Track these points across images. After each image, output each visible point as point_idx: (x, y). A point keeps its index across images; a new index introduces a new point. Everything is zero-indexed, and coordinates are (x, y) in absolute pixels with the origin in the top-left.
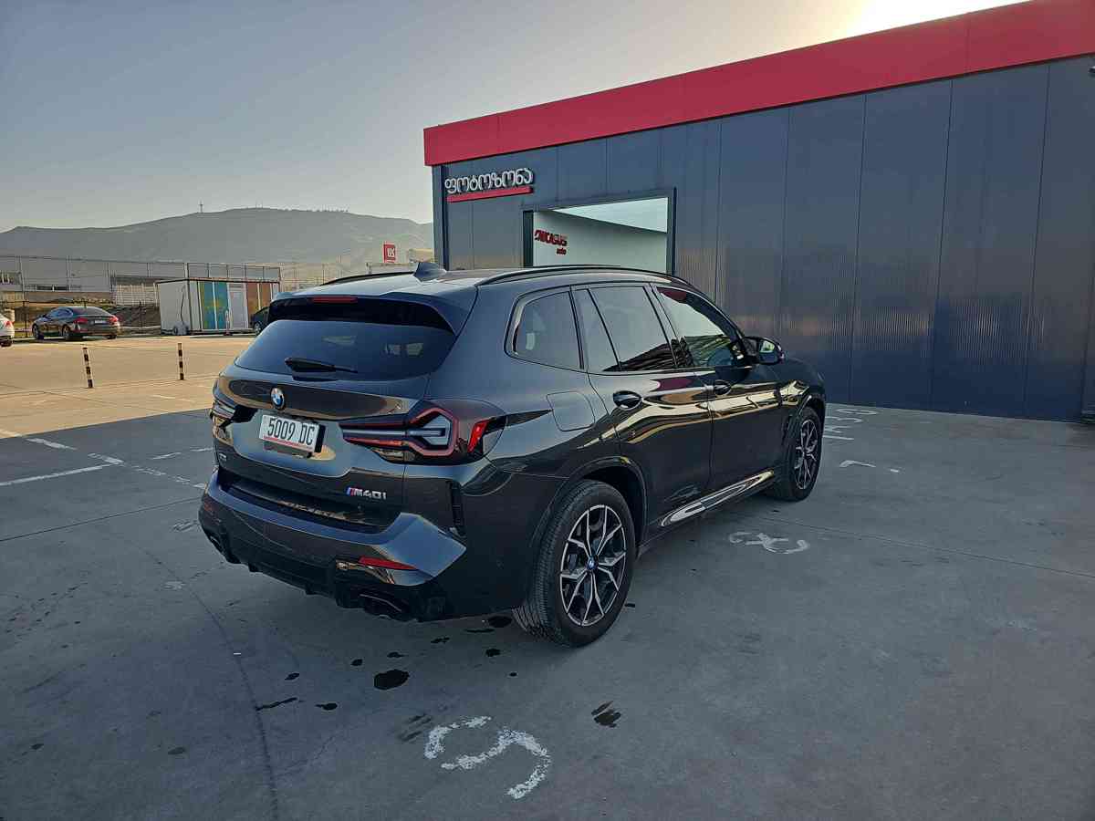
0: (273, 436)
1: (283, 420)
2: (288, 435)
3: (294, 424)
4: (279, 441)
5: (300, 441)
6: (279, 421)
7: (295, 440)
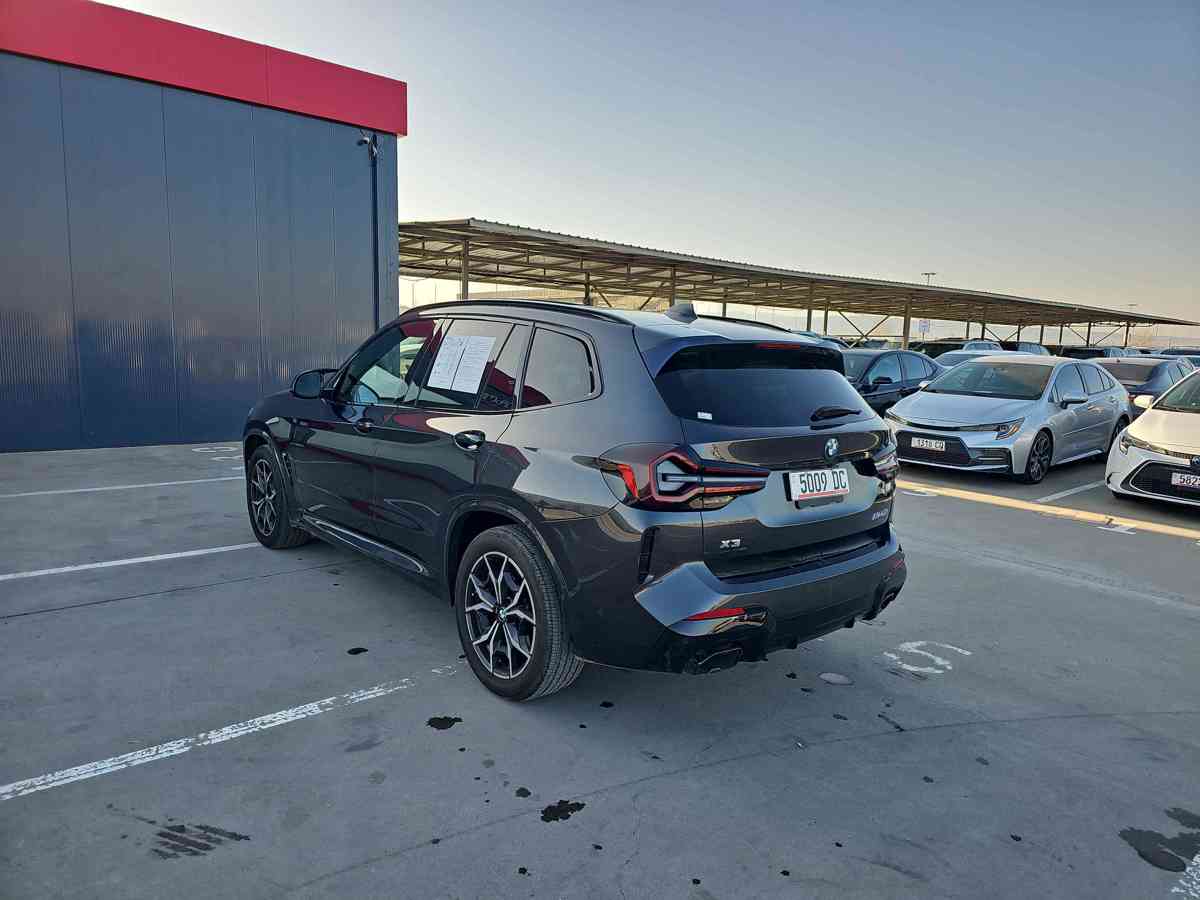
0: (808, 492)
1: (813, 473)
2: (823, 486)
3: (823, 473)
4: (816, 495)
5: (835, 488)
6: (808, 475)
7: (830, 488)
